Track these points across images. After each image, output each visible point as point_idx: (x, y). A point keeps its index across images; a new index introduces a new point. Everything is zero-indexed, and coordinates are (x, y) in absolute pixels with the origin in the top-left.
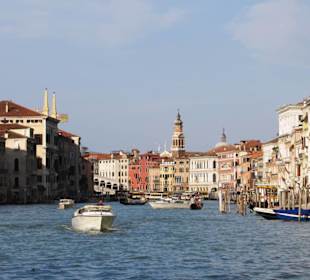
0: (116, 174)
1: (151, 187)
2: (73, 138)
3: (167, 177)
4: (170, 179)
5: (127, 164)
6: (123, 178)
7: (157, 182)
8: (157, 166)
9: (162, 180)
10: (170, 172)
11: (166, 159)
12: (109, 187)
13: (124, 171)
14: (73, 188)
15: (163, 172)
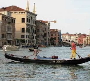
0: (75, 39)
1: (83, 43)
2: (46, 23)
3: (87, 40)
4: (88, 41)
5: (78, 37)
6: (77, 40)
7: (85, 41)
8: (85, 37)
9: (86, 41)
10: (88, 39)
11: (88, 35)
12: (68, 41)
13: (77, 38)
14: (45, 41)
15: (87, 39)
